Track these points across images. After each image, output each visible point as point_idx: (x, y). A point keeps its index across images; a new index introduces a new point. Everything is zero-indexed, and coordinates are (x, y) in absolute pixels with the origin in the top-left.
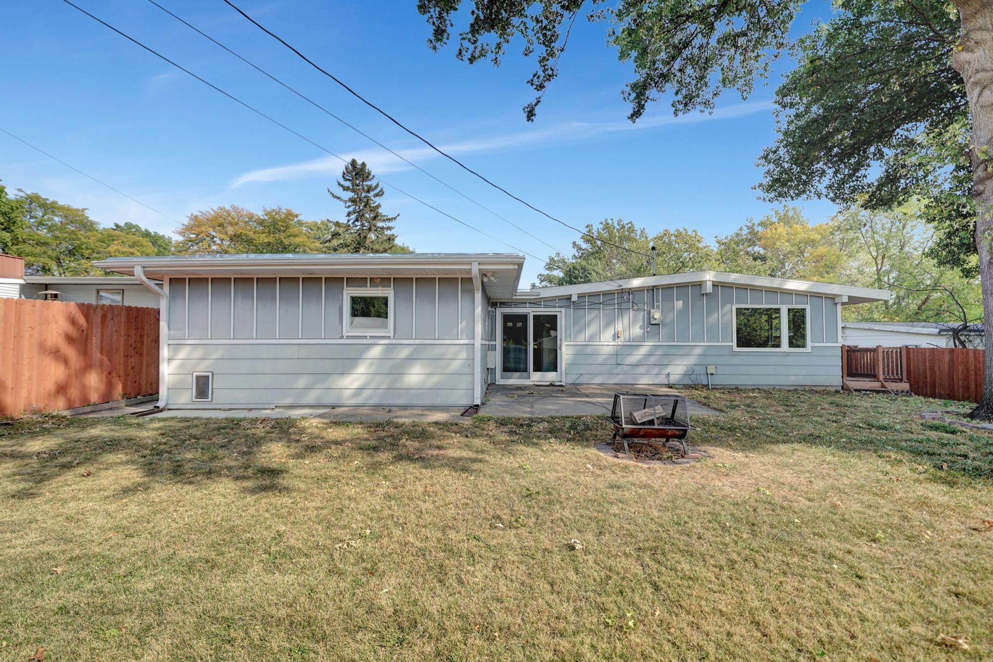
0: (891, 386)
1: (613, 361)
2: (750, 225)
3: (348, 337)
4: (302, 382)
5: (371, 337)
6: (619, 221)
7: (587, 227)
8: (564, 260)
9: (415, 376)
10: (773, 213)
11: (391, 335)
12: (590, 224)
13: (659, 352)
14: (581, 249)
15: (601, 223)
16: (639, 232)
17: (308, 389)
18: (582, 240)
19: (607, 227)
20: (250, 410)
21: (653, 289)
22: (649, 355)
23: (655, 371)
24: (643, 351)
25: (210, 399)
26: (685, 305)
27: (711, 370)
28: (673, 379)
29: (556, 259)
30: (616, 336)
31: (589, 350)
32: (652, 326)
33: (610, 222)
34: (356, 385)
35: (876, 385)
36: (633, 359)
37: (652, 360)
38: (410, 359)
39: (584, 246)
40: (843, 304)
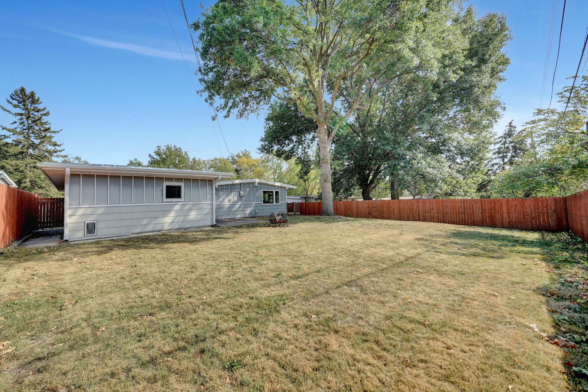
0: (296, 213)
1: (228, 210)
2: (232, 156)
3: (166, 202)
4: (145, 221)
5: (175, 202)
6: (175, 146)
7: (158, 147)
8: (139, 163)
9: (193, 215)
10: (241, 152)
11: (183, 200)
12: (159, 146)
13: (243, 206)
14: (153, 158)
15: (165, 146)
16: (184, 153)
17: (148, 224)
18: (154, 154)
19: (168, 148)
20: (120, 236)
21: (240, 184)
22: (239, 207)
23: (241, 212)
24: (237, 206)
25: (96, 234)
26: (250, 189)
27: (257, 211)
28: (247, 215)
29: (134, 162)
30: (229, 201)
31: (221, 206)
32: (240, 197)
33: (170, 146)
34: (170, 221)
35: (294, 213)
36: (234, 209)
37: (241, 209)
38: (190, 210)
39: (155, 157)
40: (287, 190)
